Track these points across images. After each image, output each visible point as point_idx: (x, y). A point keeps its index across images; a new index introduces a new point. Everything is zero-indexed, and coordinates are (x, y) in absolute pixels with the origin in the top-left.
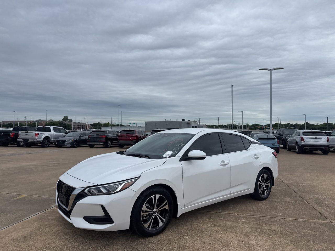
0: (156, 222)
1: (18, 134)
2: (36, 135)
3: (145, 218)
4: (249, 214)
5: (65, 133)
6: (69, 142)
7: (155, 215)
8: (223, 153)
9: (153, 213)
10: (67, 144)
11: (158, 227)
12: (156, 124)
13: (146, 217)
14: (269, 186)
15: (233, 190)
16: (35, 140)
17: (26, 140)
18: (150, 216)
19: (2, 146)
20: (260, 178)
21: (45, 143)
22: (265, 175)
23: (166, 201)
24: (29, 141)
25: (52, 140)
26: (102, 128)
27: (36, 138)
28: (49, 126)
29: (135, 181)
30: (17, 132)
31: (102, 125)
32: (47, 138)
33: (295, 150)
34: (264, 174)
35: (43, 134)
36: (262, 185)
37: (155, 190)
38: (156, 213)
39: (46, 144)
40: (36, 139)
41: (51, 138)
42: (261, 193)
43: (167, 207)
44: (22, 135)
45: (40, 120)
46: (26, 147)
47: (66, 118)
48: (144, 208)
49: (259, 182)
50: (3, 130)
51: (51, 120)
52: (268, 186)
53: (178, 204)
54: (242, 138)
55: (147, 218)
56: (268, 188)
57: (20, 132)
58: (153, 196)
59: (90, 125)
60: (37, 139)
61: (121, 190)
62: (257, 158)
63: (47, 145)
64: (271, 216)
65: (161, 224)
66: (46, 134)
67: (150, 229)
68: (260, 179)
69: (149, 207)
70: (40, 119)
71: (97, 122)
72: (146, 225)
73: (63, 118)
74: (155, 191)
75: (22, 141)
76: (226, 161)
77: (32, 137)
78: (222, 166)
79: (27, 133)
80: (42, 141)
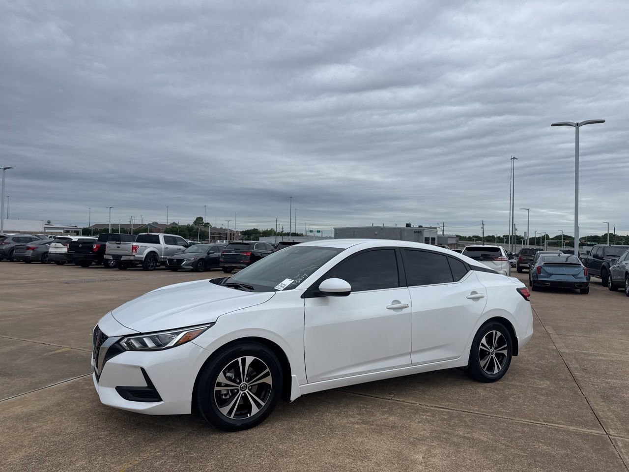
0: (245, 406)
1: (105, 245)
2: (134, 248)
3: (224, 397)
4: (443, 405)
5: (185, 246)
6: (189, 262)
7: (245, 393)
8: (399, 287)
9: (239, 388)
10: (186, 265)
11: (249, 415)
12: (354, 232)
13: (226, 395)
14: (506, 355)
15: (416, 358)
16: (132, 258)
17: (117, 257)
18: (234, 394)
19: (80, 266)
20: (485, 337)
21: (149, 262)
22: (496, 333)
23: (268, 370)
24: (122, 259)
25: (161, 258)
26: (260, 238)
27: (134, 254)
28: (157, 234)
29: (205, 330)
30: (103, 243)
31: (260, 233)
32: (152, 255)
33: (624, 289)
34: (494, 331)
35: (146, 247)
36: (489, 352)
37: (245, 347)
38: (245, 389)
39: (152, 264)
40: (134, 256)
41: (159, 255)
42: (484, 367)
43: (269, 380)
44: (111, 247)
45: (156, 223)
46: (117, 269)
47: (199, 220)
48: (221, 378)
49: (480, 347)
50: (83, 239)
51: (174, 223)
52: (503, 355)
53: (292, 376)
54: (448, 258)
55: (228, 397)
56: (503, 359)
57: (107, 244)
58: (240, 359)
59: (241, 232)
60: (136, 256)
61: (176, 345)
62: (478, 298)
63: (152, 266)
64: (486, 412)
65: (255, 410)
66: (150, 247)
67: (232, 417)
68: (484, 341)
69: (233, 377)
70: (156, 221)
71: (253, 228)
72: (225, 410)
73: (195, 219)
74: (242, 349)
75: (112, 258)
76: (403, 302)
77: (127, 252)
78: (392, 310)
79: (119, 245)
80: (143, 260)
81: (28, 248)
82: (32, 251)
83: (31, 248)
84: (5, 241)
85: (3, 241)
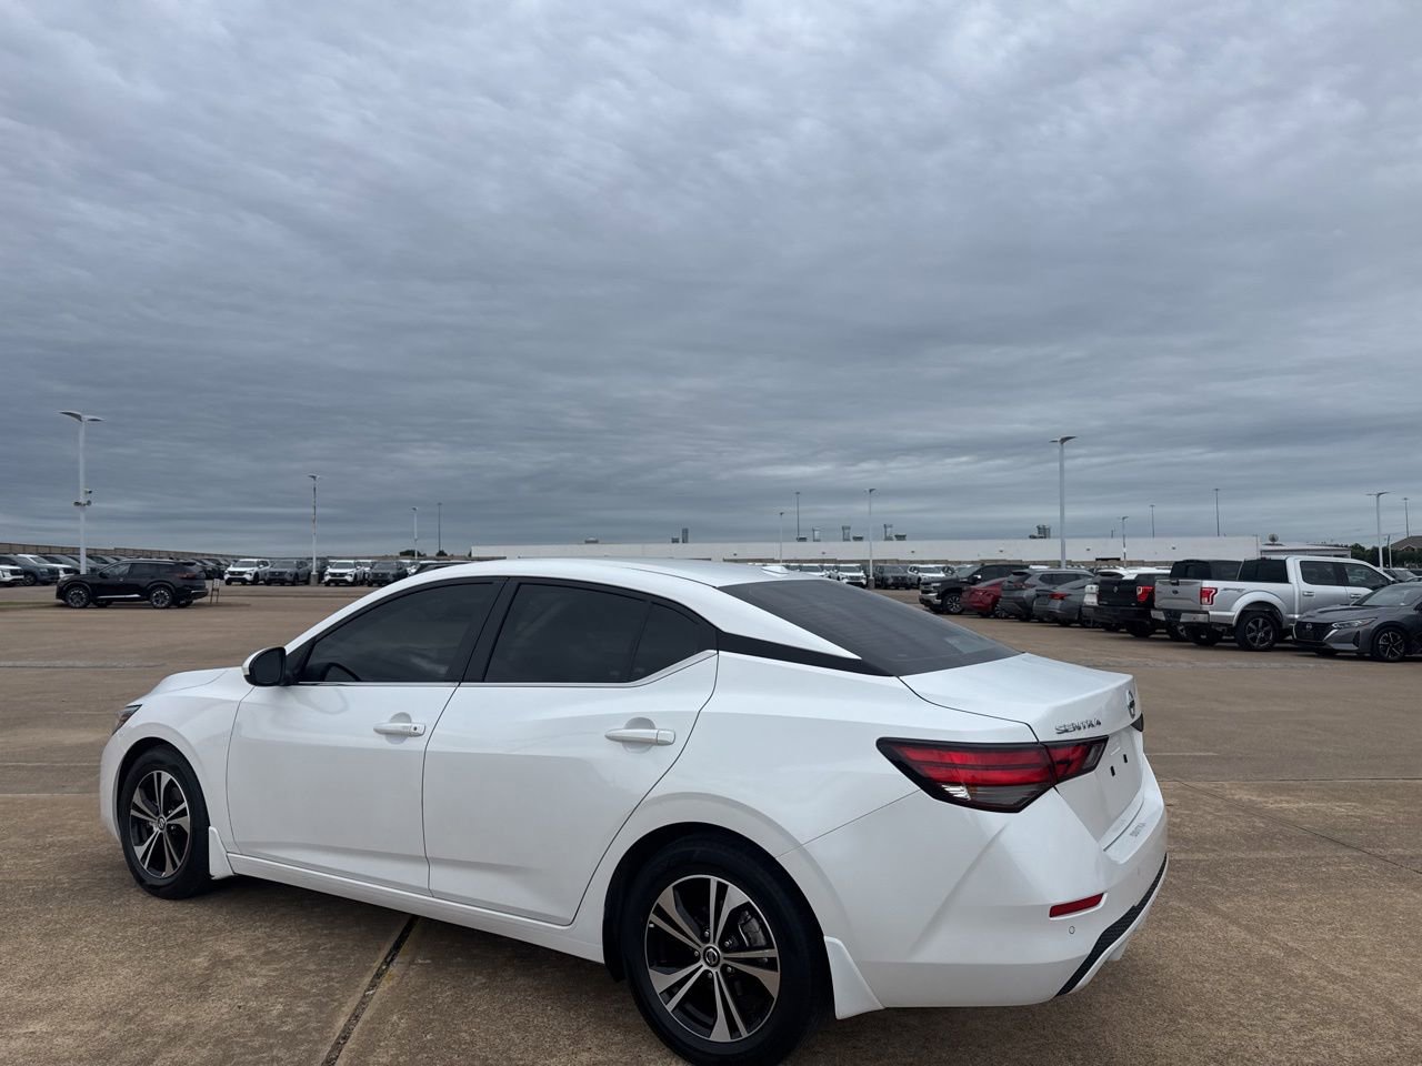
2: (1205, 593)
6: (1344, 632)
10: (1337, 639)
16: (1201, 618)
17: (1174, 614)
20: (669, 890)
21: (1251, 630)
23: (185, 804)
24: (1181, 620)
25: (1292, 620)
27: (1206, 607)
28: (1282, 557)
32: (1261, 613)
34: (713, 882)
35: (1239, 590)
39: (1261, 635)
40: (1207, 613)
41: (1283, 612)
43: (186, 823)
44: (1164, 594)
48: (137, 798)
60: (1211, 613)
63: (1263, 640)
66: (1255, 592)
68: (668, 903)
75: (1164, 619)
77: (1190, 602)
78: (383, 737)
79: (1176, 588)
80: (1234, 622)
81: (1053, 596)
82: (1060, 602)
83: (1057, 595)
84: (1026, 582)
85: (1023, 581)
